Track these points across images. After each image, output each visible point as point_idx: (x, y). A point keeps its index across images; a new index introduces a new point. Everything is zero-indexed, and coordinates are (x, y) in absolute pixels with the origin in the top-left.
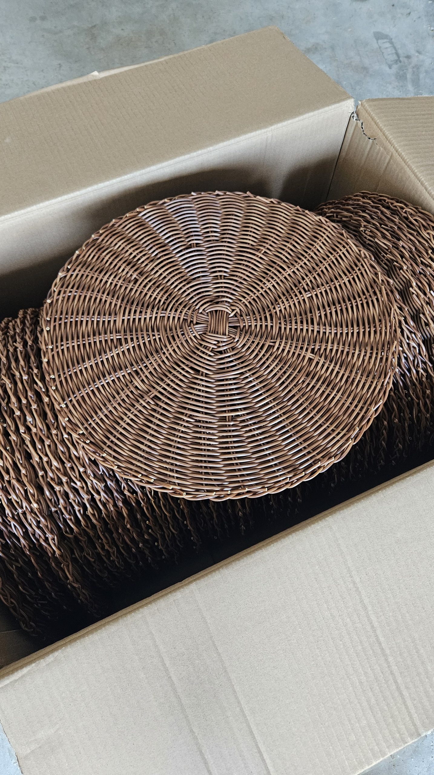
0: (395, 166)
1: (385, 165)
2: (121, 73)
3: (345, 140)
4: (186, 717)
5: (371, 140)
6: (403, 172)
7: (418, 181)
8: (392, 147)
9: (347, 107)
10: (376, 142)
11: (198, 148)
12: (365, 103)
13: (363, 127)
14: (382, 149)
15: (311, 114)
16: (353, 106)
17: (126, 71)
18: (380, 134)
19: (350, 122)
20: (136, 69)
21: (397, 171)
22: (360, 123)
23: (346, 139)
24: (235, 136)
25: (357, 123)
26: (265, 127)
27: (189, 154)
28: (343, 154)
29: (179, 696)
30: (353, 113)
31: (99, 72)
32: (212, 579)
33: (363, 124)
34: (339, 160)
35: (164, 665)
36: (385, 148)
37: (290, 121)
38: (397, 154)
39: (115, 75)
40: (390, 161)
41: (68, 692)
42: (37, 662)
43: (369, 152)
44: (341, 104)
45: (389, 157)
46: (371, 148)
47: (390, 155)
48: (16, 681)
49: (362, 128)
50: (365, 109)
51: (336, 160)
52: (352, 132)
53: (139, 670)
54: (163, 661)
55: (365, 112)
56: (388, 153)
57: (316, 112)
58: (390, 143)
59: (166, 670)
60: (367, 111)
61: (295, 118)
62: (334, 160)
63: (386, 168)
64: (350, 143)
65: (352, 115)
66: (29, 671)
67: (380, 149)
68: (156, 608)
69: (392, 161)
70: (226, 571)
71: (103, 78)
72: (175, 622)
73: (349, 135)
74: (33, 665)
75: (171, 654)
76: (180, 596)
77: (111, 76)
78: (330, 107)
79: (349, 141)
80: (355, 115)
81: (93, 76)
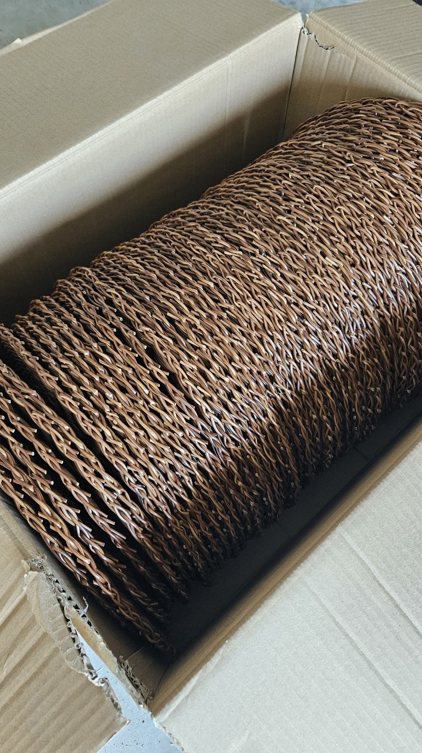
0: (363, 69)
1: (351, 71)
2: (45, 36)
3: (297, 61)
4: (376, 672)
5: (329, 51)
6: (373, 71)
7: (394, 76)
8: (356, 50)
9: (295, 22)
10: (335, 50)
11: (163, 91)
12: (313, 14)
13: (317, 39)
14: (344, 56)
15: (264, 34)
16: (302, 21)
17: (50, 34)
18: (339, 41)
19: (301, 38)
20: (60, 29)
21: (367, 73)
22: (312, 36)
23: (298, 59)
24: (196, 71)
25: (309, 38)
26: (224, 56)
27: (155, 98)
28: (297, 77)
29: (362, 652)
30: (302, 28)
31: (22, 38)
32: (355, 515)
33: (316, 36)
34: (292, 85)
35: (337, 624)
36: (348, 54)
37: (246, 45)
38: (363, 55)
39: (40, 39)
40: (355, 65)
41: (247, 689)
42: (204, 667)
43: (329, 64)
44: (289, 19)
45: (353, 62)
46: (330, 60)
47: (355, 59)
48: (187, 697)
49: (316, 41)
50: (315, 20)
51: (290, 86)
52: (304, 49)
53: (314, 638)
54: (334, 620)
55: (316, 23)
56: (352, 58)
57: (269, 32)
58: (353, 47)
59: (341, 628)
60: (317, 22)
61: (250, 41)
62: (288, 86)
63: (353, 74)
64: (304, 63)
65: (302, 31)
66: (198, 680)
67: (341, 56)
68: (310, 565)
69: (358, 64)
70: (366, 502)
71: (27, 45)
72: (334, 573)
73: (302, 54)
74: (201, 671)
75: (340, 610)
76: (330, 543)
77: (36, 41)
78: (281, 25)
79: (302, 60)
80: (305, 30)
81: (16, 44)
